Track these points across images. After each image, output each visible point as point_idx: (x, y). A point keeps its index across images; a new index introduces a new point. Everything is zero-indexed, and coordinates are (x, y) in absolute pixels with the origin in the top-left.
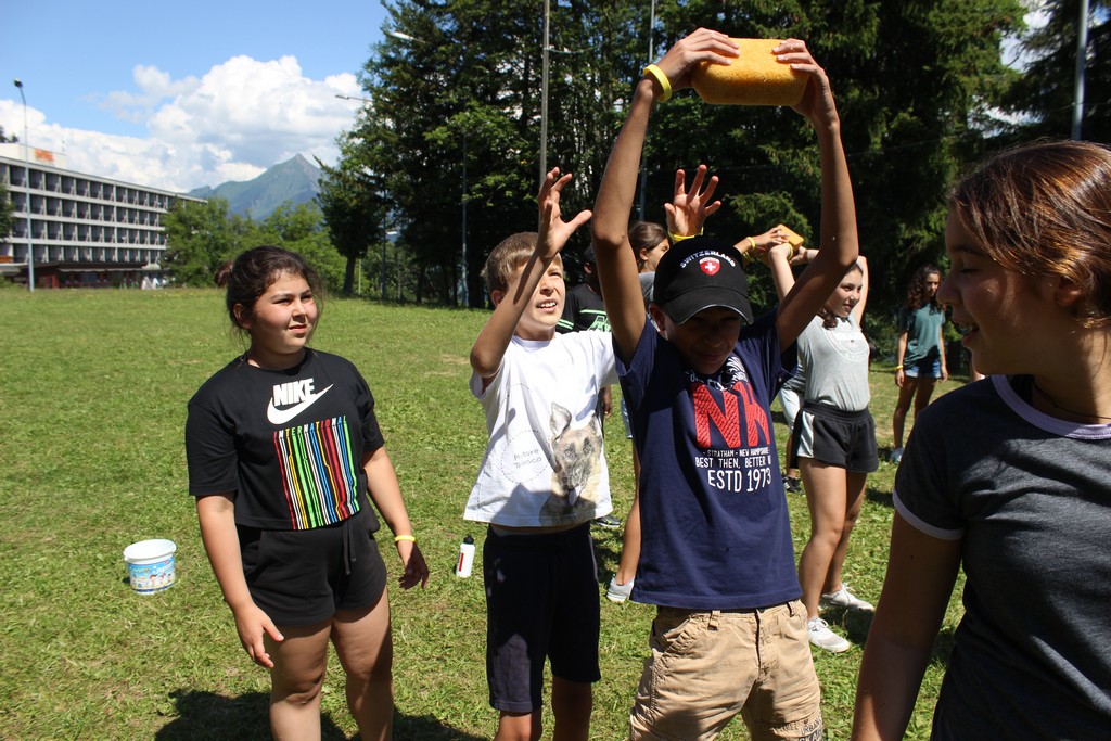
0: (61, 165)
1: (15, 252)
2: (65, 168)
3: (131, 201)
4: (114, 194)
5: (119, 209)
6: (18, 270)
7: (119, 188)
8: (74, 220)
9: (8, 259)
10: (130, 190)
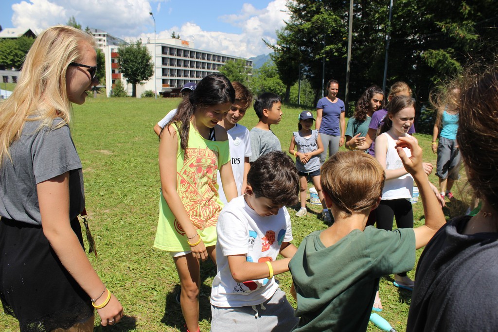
0: (191, 47)
1: (171, 83)
2: (193, 48)
3: (219, 61)
4: (212, 58)
5: (214, 64)
6: (171, 90)
7: (214, 56)
8: (195, 69)
9: (168, 86)
10: (219, 56)
